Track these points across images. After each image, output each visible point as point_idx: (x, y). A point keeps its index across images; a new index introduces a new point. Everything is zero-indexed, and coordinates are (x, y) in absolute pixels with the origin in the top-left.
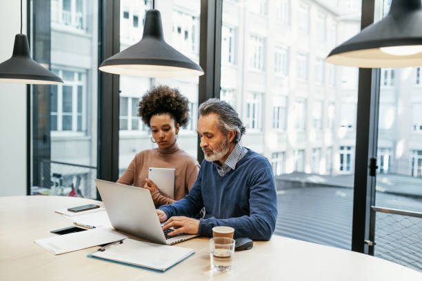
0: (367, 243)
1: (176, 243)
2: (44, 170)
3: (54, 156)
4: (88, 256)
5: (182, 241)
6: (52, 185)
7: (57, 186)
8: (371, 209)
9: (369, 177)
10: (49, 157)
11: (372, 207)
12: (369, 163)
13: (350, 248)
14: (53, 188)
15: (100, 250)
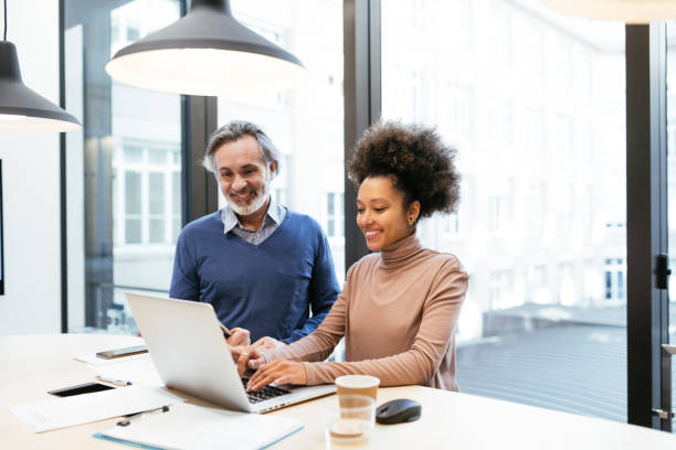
0: (657, 414)
1: (271, 411)
2: (103, 299)
3: (118, 278)
4: (95, 436)
5: (283, 407)
6: (110, 323)
7: (117, 324)
8: (662, 348)
9: (655, 292)
10: (111, 281)
11: (664, 345)
12: (653, 266)
13: (626, 418)
14: (111, 327)
15: (120, 424)
